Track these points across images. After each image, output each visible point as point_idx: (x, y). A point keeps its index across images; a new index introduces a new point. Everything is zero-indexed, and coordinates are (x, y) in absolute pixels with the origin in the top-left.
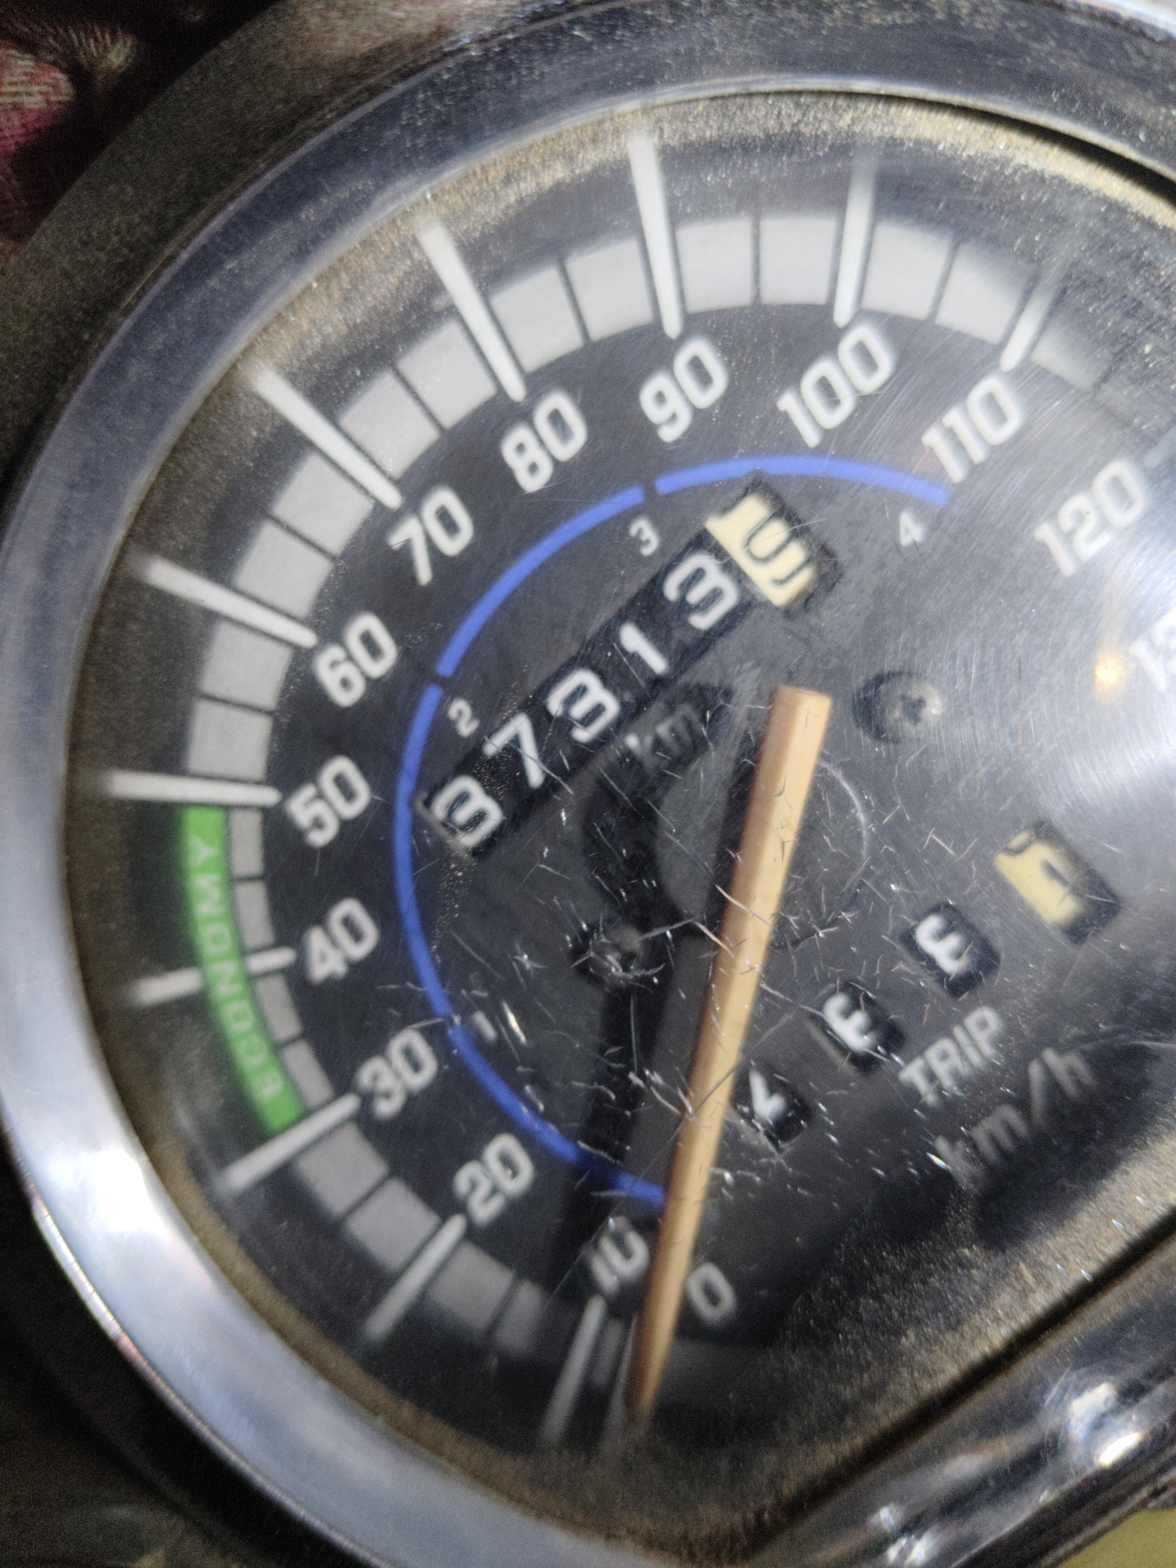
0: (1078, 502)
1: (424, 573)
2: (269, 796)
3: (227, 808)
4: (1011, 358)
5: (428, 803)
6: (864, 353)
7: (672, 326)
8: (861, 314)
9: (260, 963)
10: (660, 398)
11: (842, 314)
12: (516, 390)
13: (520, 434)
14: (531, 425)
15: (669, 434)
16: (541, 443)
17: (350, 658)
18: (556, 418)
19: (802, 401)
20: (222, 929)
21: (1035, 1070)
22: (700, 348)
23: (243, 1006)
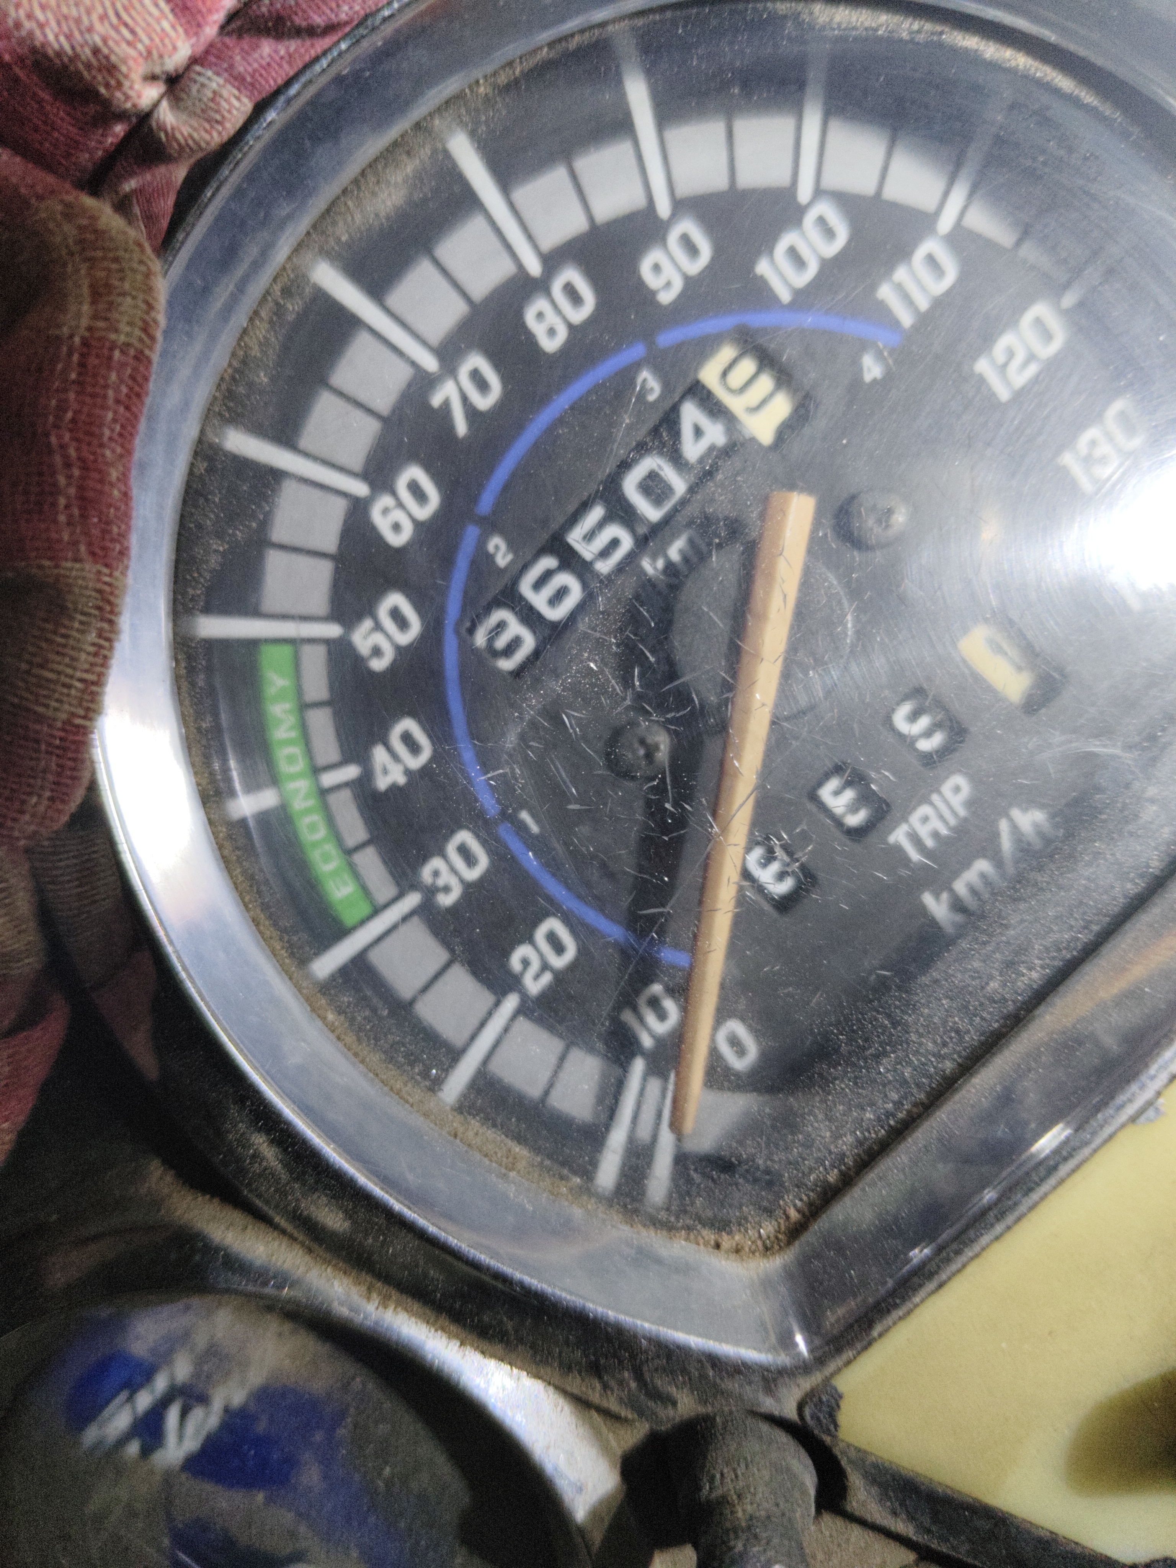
0: (1008, 339)
1: (461, 427)
2: (333, 630)
3: (296, 642)
4: (946, 223)
5: (471, 632)
6: (824, 225)
7: (664, 208)
8: (820, 193)
9: (329, 779)
10: (657, 268)
11: (804, 193)
12: (534, 267)
13: (540, 304)
14: (549, 295)
15: (666, 298)
16: (558, 310)
17: (400, 505)
18: (569, 289)
19: (775, 266)
20: (296, 750)
21: (1004, 826)
22: (688, 226)
23: (316, 818)
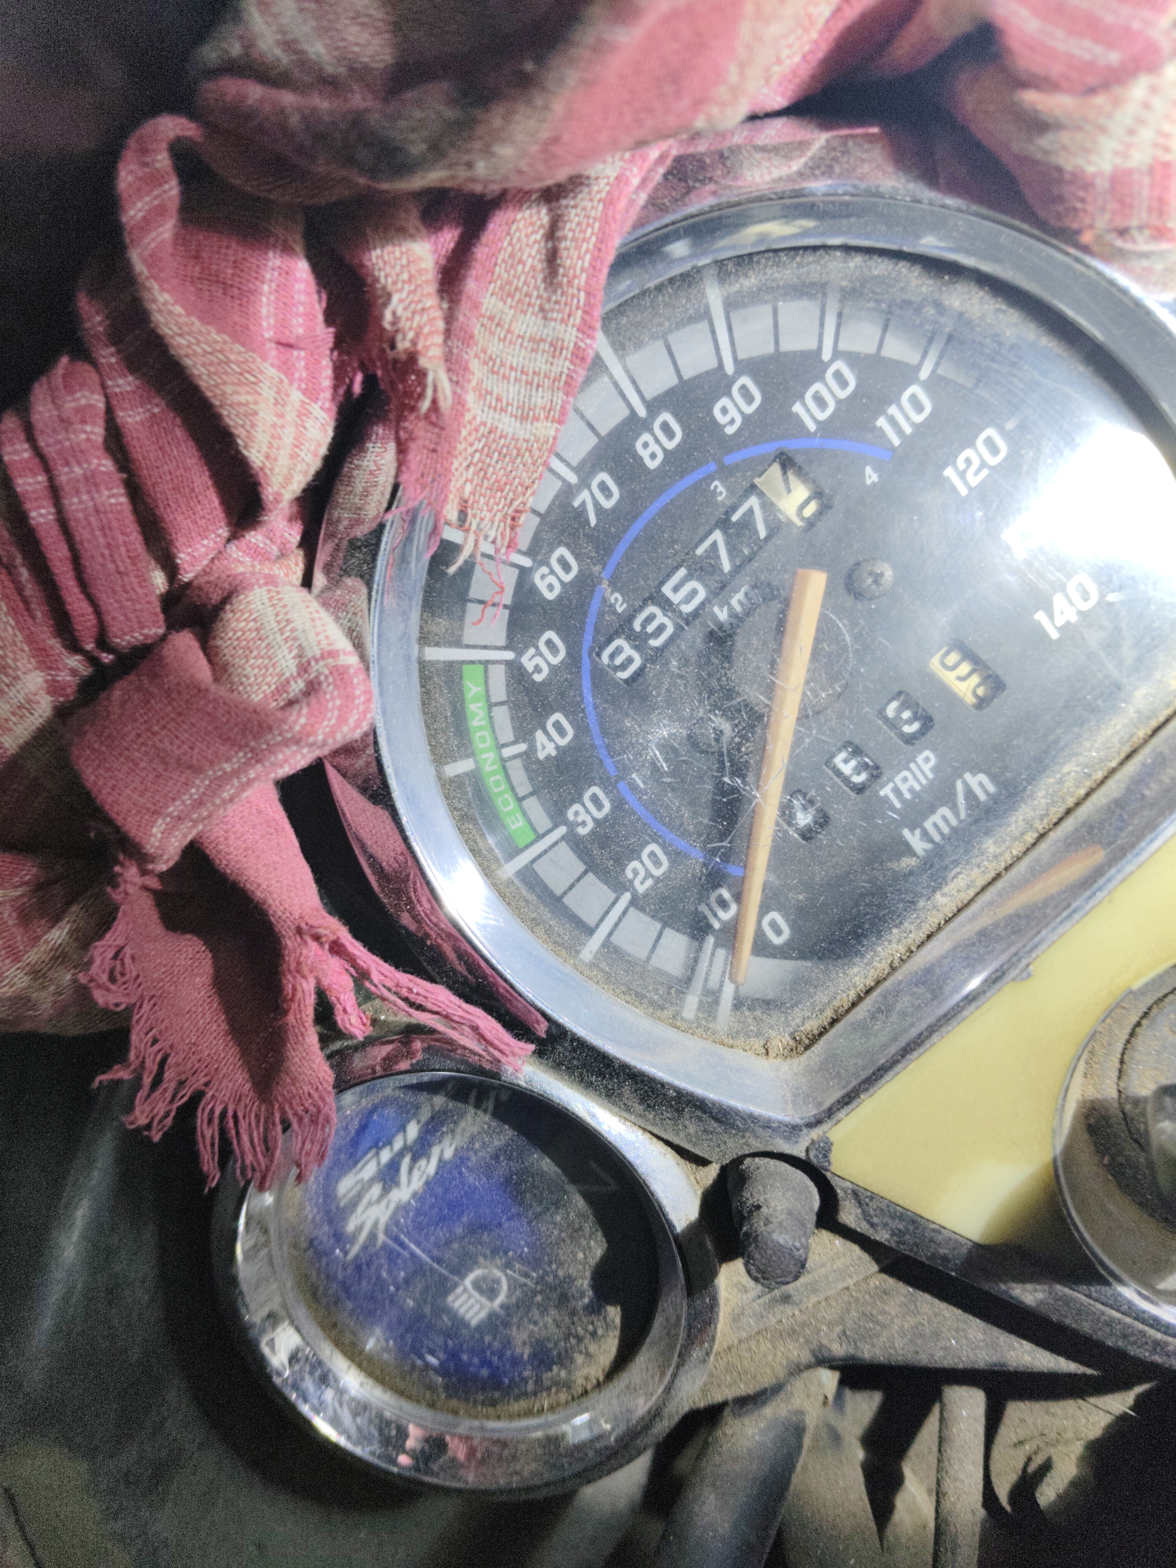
0: (968, 453)
1: (593, 520)
2: (509, 655)
3: (486, 663)
4: (924, 373)
5: (599, 655)
6: (839, 376)
7: (729, 368)
8: (837, 354)
9: (507, 752)
10: (724, 411)
11: (826, 355)
12: (642, 412)
13: (646, 437)
14: (651, 431)
15: (730, 430)
16: (657, 441)
17: (552, 572)
18: (665, 427)
19: (805, 405)
20: (487, 734)
21: (959, 786)
22: (745, 380)
23: (500, 777)
